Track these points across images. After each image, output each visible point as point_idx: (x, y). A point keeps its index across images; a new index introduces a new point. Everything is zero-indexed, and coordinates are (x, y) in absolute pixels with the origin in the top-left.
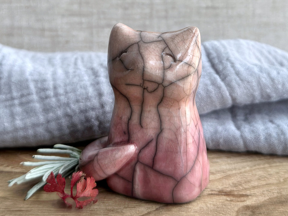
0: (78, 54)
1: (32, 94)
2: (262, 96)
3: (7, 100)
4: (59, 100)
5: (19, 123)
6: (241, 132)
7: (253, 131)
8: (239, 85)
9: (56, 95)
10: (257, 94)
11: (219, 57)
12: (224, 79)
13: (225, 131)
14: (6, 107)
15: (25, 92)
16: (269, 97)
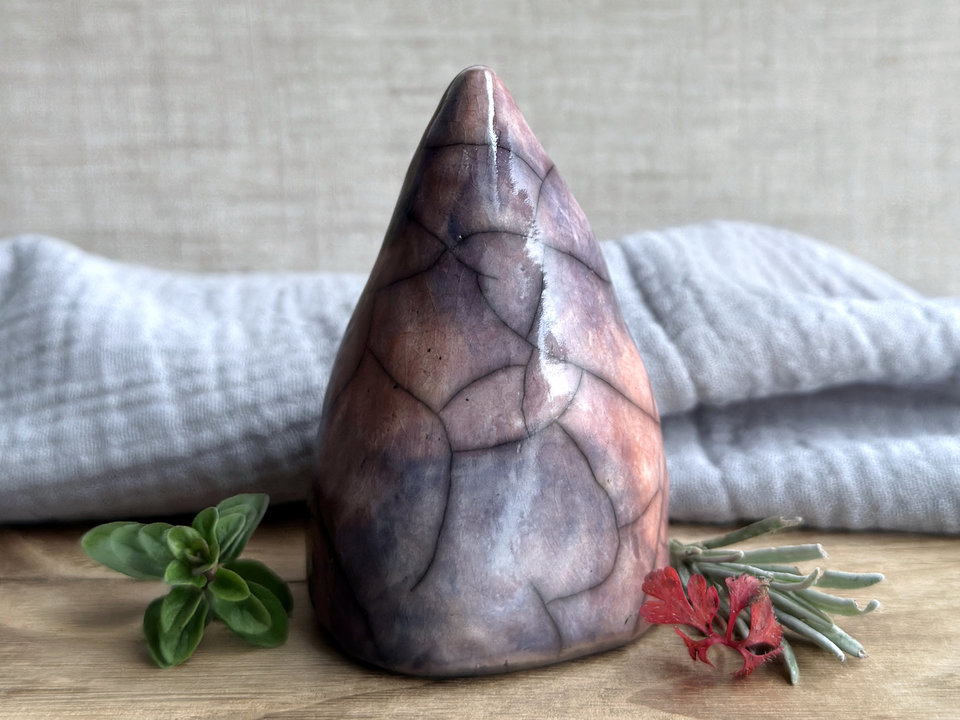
0: (288, 281)
1: (158, 381)
2: (776, 378)
3: (84, 396)
4: (229, 398)
5: (117, 454)
6: (724, 471)
7: (754, 469)
8: (715, 351)
9: (224, 385)
10: (763, 373)
11: (663, 274)
12: (675, 336)
13: (681, 468)
14: (84, 413)
15: (137, 375)
16: (795, 380)
